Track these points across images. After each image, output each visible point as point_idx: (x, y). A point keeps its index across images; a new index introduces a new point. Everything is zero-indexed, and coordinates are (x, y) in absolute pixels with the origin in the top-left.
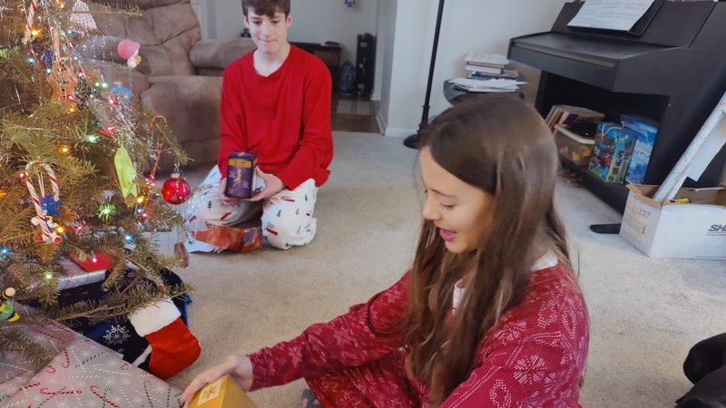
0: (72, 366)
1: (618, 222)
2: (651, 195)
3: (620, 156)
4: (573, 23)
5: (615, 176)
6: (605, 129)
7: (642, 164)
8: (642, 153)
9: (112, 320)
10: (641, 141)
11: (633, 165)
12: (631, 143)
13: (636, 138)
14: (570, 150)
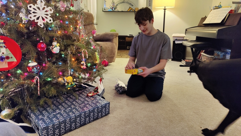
4: (204, 23)
6: (216, 52)
10: (228, 54)
12: (225, 55)
13: (226, 54)
14: (207, 60)
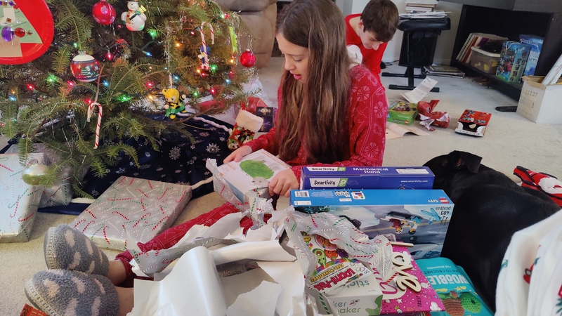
1: (515, 105)
2: (540, 82)
3: (519, 63)
5: (514, 77)
8: (534, 59)
10: (534, 51)
11: (528, 69)
13: (530, 50)
14: (483, 63)
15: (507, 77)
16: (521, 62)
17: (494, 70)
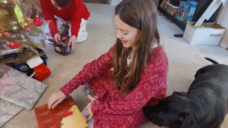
0: (10, 77)
1: (182, 34)
2: (193, 25)
3: (186, 12)
5: (183, 19)
6: (182, 3)
7: (192, 15)
8: (192, 11)
9: (21, 63)
10: (193, 7)
11: (189, 15)
13: (191, 6)
14: (171, 10)
15: (181, 19)
16: (187, 12)
17: (175, 14)
